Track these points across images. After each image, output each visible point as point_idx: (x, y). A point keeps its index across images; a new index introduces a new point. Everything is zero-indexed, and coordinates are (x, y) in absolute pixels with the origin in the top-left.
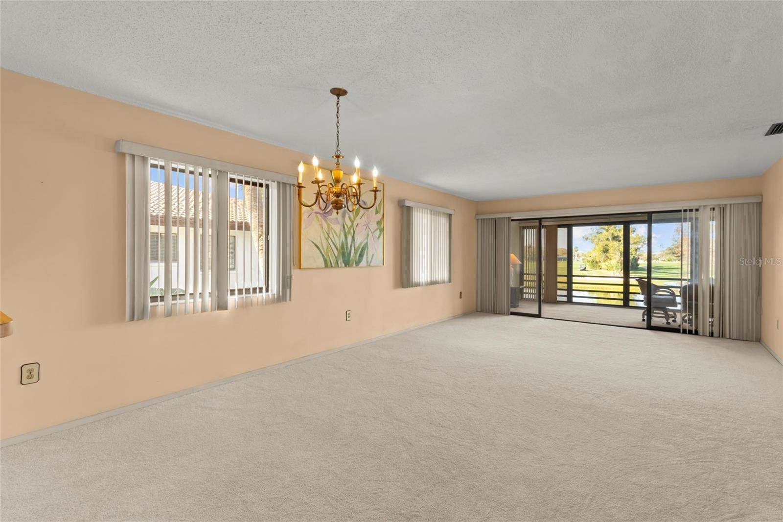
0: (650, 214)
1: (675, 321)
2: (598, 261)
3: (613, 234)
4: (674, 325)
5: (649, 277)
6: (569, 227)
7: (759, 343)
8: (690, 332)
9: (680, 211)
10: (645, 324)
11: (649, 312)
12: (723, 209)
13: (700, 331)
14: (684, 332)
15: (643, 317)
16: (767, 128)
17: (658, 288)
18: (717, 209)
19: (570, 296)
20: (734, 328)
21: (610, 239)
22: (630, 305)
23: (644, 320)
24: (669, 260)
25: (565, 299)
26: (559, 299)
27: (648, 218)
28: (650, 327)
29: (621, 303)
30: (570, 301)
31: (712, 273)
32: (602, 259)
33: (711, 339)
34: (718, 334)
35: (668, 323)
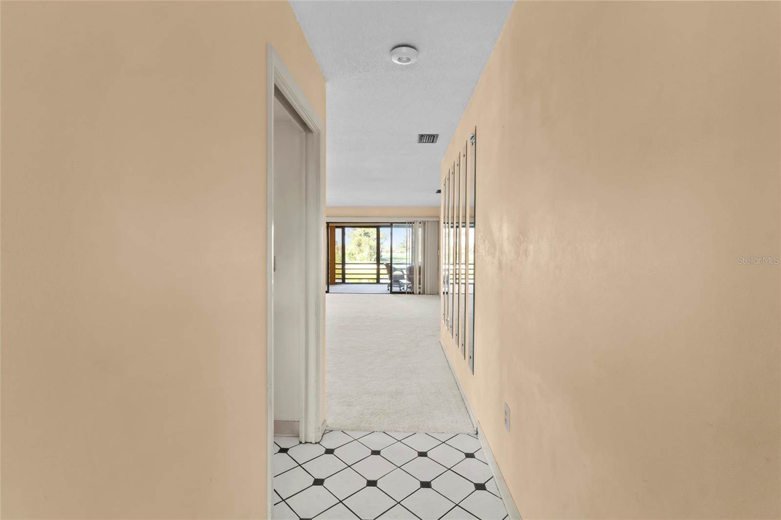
0: (392, 224)
1: (403, 289)
2: (353, 253)
3: (364, 231)
4: (403, 291)
5: (391, 263)
6: (343, 228)
7: (438, 296)
8: (410, 293)
9: (406, 223)
10: (389, 292)
11: (391, 285)
12: (424, 223)
13: (415, 292)
14: (408, 293)
15: (388, 287)
16: (436, 191)
17: (396, 270)
18: (422, 223)
19: (344, 279)
20: (429, 290)
21: (362, 235)
22: (380, 282)
23: (388, 290)
24: (401, 252)
25: (341, 281)
26: (337, 281)
27: (391, 225)
28: (392, 293)
29: (375, 281)
30: (344, 282)
31: (420, 259)
32: (357, 252)
33: (419, 295)
34: (422, 293)
35: (401, 290)
